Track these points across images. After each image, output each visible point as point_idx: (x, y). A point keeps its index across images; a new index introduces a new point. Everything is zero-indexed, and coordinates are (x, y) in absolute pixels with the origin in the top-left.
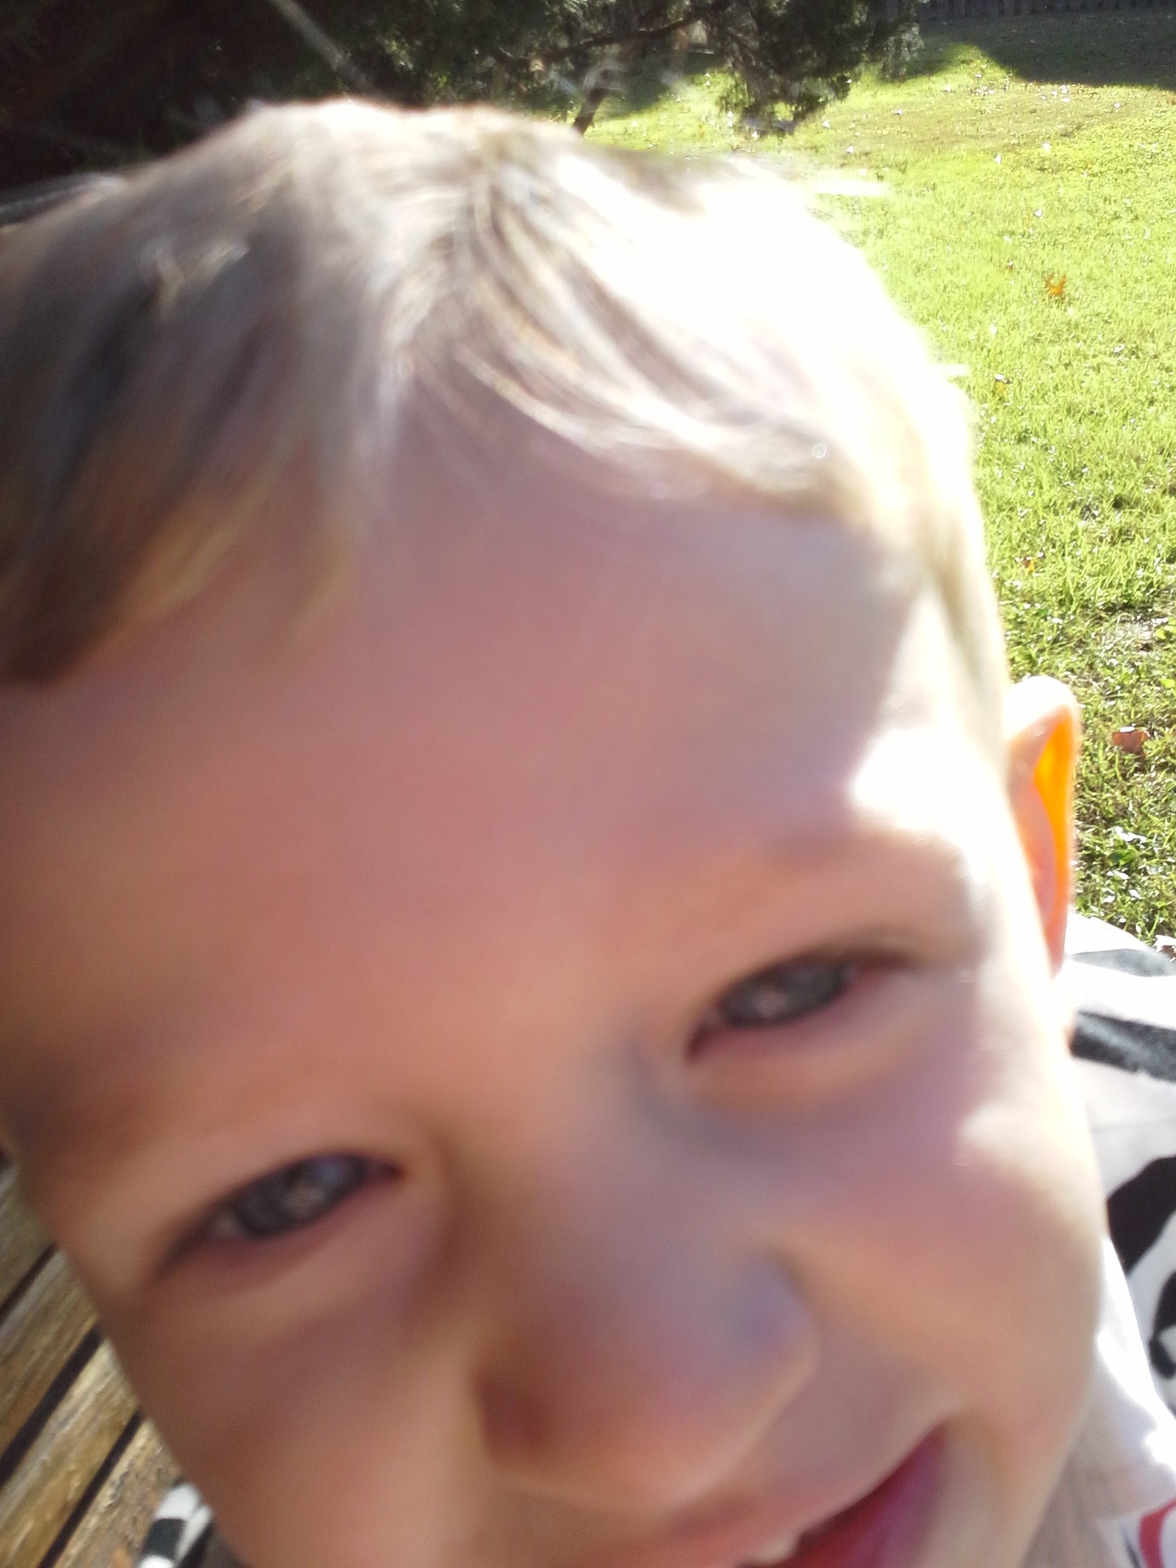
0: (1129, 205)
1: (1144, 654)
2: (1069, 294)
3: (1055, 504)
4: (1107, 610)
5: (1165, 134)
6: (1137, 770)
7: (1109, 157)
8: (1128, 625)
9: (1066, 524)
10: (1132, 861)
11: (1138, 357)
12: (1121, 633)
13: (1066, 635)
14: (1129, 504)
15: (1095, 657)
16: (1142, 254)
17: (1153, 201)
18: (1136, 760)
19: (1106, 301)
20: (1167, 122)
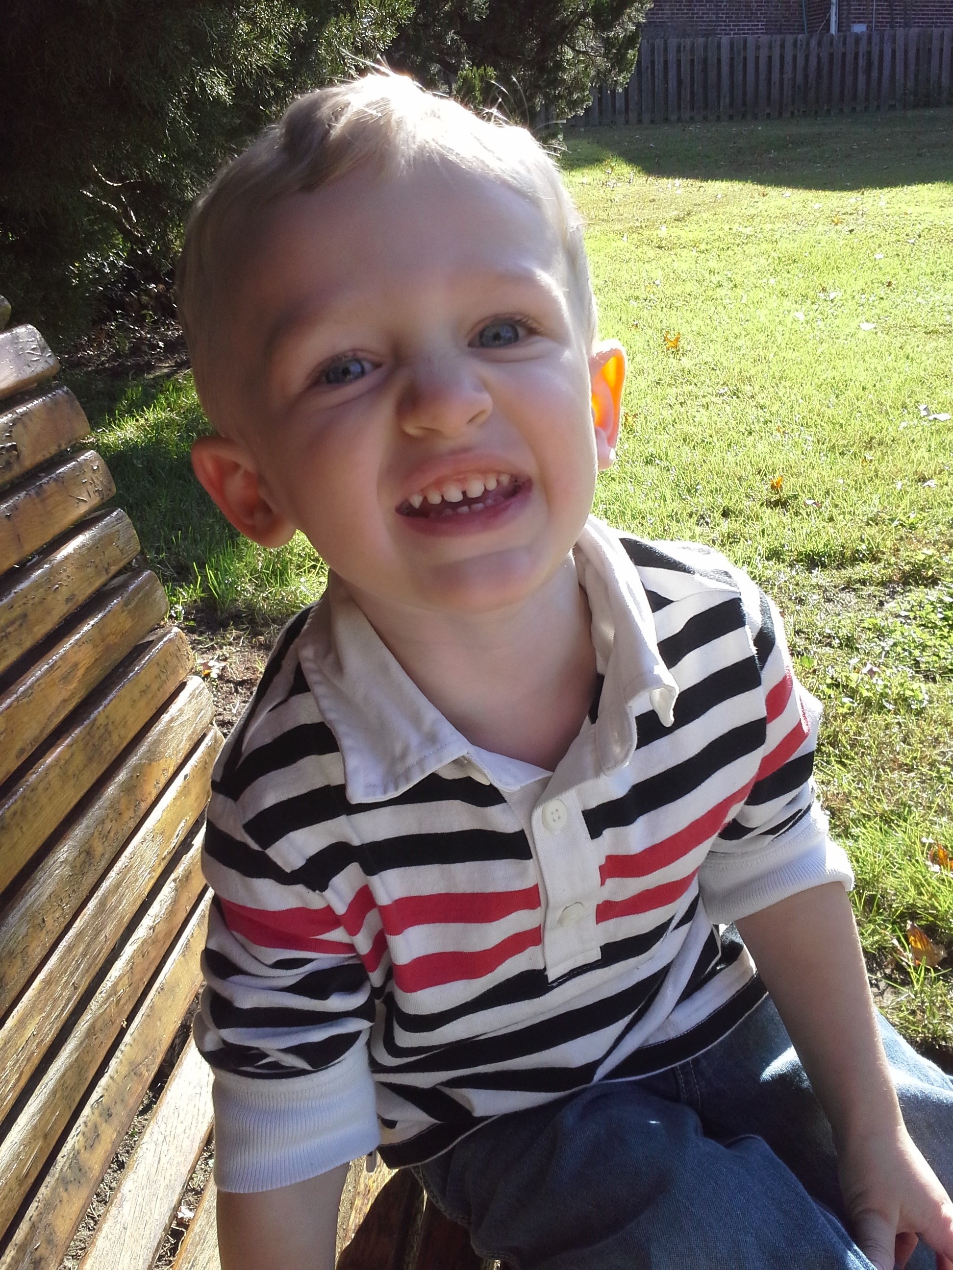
0: (729, 276)
2: (683, 348)
3: (676, 513)
5: (757, 220)
7: (713, 238)
9: (688, 529)
11: (738, 397)
14: (734, 513)
16: (740, 315)
17: (749, 273)
19: (712, 352)
20: (759, 210)
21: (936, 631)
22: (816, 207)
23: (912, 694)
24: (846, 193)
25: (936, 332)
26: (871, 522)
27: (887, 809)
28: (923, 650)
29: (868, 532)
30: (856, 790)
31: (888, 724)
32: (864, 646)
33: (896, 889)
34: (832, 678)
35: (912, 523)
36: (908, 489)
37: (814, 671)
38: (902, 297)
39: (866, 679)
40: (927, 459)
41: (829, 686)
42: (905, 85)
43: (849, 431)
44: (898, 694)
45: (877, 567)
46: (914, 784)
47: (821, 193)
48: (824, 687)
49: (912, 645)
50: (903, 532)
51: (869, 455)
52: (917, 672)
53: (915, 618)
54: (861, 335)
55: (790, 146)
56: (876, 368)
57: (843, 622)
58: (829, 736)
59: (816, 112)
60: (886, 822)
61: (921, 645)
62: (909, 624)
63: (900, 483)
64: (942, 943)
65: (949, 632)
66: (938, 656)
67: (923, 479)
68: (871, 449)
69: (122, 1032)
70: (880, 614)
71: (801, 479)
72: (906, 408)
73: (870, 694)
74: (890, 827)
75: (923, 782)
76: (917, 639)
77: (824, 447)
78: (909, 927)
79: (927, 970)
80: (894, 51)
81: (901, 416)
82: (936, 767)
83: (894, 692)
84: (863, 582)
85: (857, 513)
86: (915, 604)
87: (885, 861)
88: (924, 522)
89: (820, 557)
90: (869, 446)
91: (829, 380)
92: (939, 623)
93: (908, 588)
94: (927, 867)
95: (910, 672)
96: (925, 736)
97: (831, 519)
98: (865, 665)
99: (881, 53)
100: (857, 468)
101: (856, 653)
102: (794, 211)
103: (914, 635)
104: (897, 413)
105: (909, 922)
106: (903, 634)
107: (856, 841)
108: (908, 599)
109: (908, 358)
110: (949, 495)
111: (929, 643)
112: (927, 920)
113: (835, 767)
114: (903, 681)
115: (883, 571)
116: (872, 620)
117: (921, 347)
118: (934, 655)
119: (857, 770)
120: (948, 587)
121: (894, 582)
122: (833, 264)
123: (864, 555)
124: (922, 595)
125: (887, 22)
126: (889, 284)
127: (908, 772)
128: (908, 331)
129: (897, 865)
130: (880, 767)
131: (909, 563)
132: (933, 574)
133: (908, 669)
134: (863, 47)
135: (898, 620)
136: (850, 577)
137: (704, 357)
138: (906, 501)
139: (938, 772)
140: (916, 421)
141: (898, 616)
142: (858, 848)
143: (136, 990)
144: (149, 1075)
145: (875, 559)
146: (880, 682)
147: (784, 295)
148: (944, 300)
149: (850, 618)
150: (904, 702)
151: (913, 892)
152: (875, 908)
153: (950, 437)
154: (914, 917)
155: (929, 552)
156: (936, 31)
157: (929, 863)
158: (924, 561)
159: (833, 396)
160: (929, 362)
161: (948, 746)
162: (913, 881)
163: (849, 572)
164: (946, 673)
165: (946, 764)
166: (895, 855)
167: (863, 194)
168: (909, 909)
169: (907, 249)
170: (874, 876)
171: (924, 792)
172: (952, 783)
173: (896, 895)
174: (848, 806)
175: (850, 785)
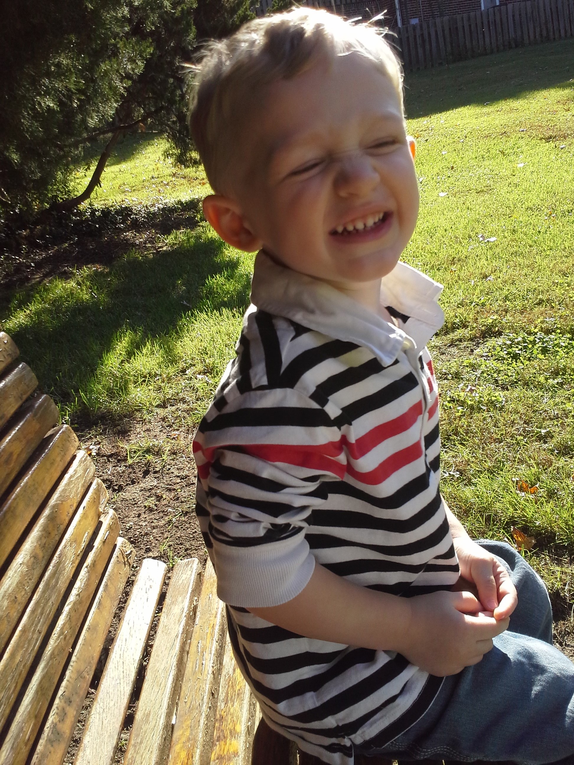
21: (505, 361)
23: (496, 399)
24: (421, 119)
25: (483, 191)
26: (459, 306)
27: (490, 465)
28: (499, 373)
29: (459, 311)
30: (472, 458)
31: (484, 418)
32: (466, 376)
33: (502, 509)
34: (450, 397)
35: (483, 303)
36: (478, 284)
38: (461, 174)
39: (469, 394)
40: (486, 264)
41: (449, 402)
42: (446, 50)
43: (440, 256)
44: (488, 400)
45: (466, 331)
46: (504, 449)
48: (446, 403)
49: (492, 371)
50: (478, 308)
51: (453, 268)
52: (497, 386)
53: (492, 356)
54: (440, 199)
56: (451, 218)
57: (452, 365)
58: (453, 430)
60: (492, 473)
61: (497, 370)
62: (489, 360)
63: (473, 282)
64: (533, 536)
65: (512, 361)
66: (507, 375)
67: (485, 277)
68: (454, 264)
69: (70, 655)
70: (472, 357)
72: (471, 237)
73: (472, 403)
74: (494, 475)
75: (509, 447)
76: (494, 368)
77: (428, 267)
78: (512, 530)
79: (526, 552)
80: (436, 32)
81: (469, 242)
82: (515, 437)
83: (485, 399)
84: (460, 340)
85: (451, 302)
86: (491, 348)
87: (493, 495)
88: (490, 301)
90: (453, 262)
91: (425, 228)
92: (505, 356)
93: (485, 340)
94: (517, 494)
95: (493, 386)
96: (506, 421)
98: (467, 386)
99: (429, 34)
100: (448, 276)
101: (461, 381)
103: (493, 366)
104: (466, 241)
105: (512, 527)
106: (486, 366)
107: (476, 486)
108: (486, 346)
109: (468, 209)
110: (501, 283)
111: (502, 369)
112: (522, 524)
113: (459, 447)
114: (489, 392)
115: (470, 332)
116: (468, 361)
117: (475, 201)
118: (505, 375)
119: (471, 447)
120: (508, 336)
121: (478, 337)
122: (418, 161)
123: (458, 325)
124: (494, 342)
125: (430, 15)
126: (452, 168)
127: (500, 443)
128: (467, 193)
129: (501, 496)
130: (484, 441)
131: (485, 325)
132: (498, 330)
134: (418, 32)
135: (483, 359)
138: (478, 291)
139: (516, 440)
140: (478, 244)
141: (482, 356)
142: (478, 490)
143: (74, 630)
144: (89, 677)
145: (465, 326)
146: (477, 395)
148: (485, 172)
149: (455, 362)
150: (492, 403)
151: (511, 510)
152: (492, 522)
153: (498, 250)
154: (514, 523)
155: (495, 317)
156: (458, 17)
157: (518, 492)
158: (492, 323)
159: (429, 237)
160: (481, 208)
161: (520, 425)
162: (510, 503)
163: (451, 336)
164: (514, 384)
165: (520, 435)
166: (498, 491)
167: (430, 117)
168: (510, 519)
169: (460, 146)
170: (489, 504)
171: (510, 452)
172: (525, 445)
173: (502, 513)
174: (469, 467)
175: (468, 455)
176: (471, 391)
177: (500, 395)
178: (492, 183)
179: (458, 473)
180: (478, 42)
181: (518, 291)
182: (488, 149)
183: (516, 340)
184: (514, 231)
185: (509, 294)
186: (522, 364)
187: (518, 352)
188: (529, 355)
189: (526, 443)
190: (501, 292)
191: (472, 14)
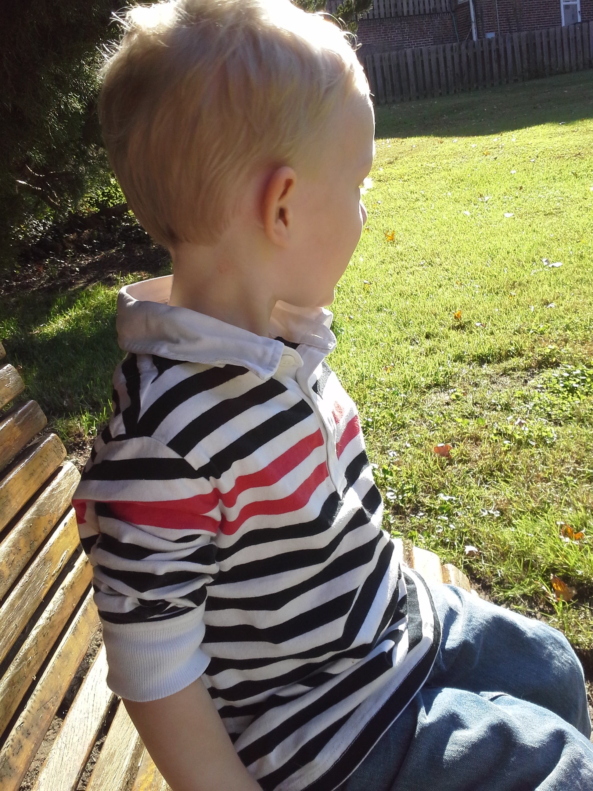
0: (423, 194)
1: (446, 407)
2: (397, 239)
3: (398, 339)
4: (426, 388)
5: (438, 158)
6: (447, 464)
7: (412, 172)
8: (438, 394)
9: (404, 348)
10: (449, 510)
11: (432, 266)
12: (435, 398)
13: (408, 402)
14: (433, 335)
15: (423, 411)
16: (431, 216)
17: (434, 190)
18: (447, 459)
19: (415, 240)
20: (439, 152)
21: (560, 395)
22: (473, 146)
23: (546, 434)
24: (491, 136)
25: (552, 213)
26: (516, 333)
27: (534, 506)
28: (553, 407)
29: (514, 338)
30: (515, 496)
31: (532, 454)
32: (516, 408)
33: (542, 555)
34: (497, 430)
35: (542, 331)
36: (538, 310)
37: (487, 426)
38: (529, 195)
39: (517, 428)
40: (548, 291)
41: (495, 435)
42: (522, 67)
43: (500, 279)
44: (538, 435)
45: (521, 360)
46: (550, 490)
47: (476, 138)
48: (492, 436)
50: (536, 337)
51: (513, 292)
52: (550, 421)
53: (547, 388)
54: (505, 220)
55: (455, 111)
56: (515, 239)
57: (502, 395)
58: (497, 465)
59: (470, 89)
60: (534, 514)
61: (551, 404)
62: (543, 392)
63: (533, 307)
64: (574, 586)
65: (567, 395)
66: (562, 410)
67: (547, 303)
68: (514, 289)
69: (34, 683)
70: (526, 388)
71: (472, 311)
72: (535, 261)
73: (521, 437)
74: (537, 517)
75: (557, 488)
76: (548, 401)
77: (486, 290)
78: (552, 578)
79: (564, 604)
80: (513, 47)
81: (532, 267)
82: (563, 477)
83: (535, 434)
84: (514, 369)
85: (507, 328)
86: (547, 380)
87: (534, 539)
88: (549, 329)
89: (487, 357)
90: (513, 286)
91: (487, 249)
92: (561, 390)
93: (541, 370)
94: (560, 539)
95: (544, 421)
97: (492, 333)
98: (517, 419)
99: (505, 48)
100: (507, 301)
101: (511, 413)
102: (460, 150)
103: (546, 399)
104: (529, 265)
105: (552, 574)
106: (539, 398)
107: (516, 528)
108: (542, 377)
109: (534, 231)
110: (563, 311)
111: (556, 402)
112: (563, 572)
113: (502, 484)
114: (540, 427)
115: (525, 362)
116: (520, 392)
117: (542, 223)
118: (560, 409)
119: (515, 485)
120: (565, 367)
121: (533, 367)
122: (485, 180)
123: (513, 353)
124: (550, 374)
125: (507, 30)
126: (521, 188)
127: (547, 483)
128: (534, 215)
129: (543, 540)
130: (529, 480)
131: (541, 355)
132: (556, 360)
133: (544, 420)
134: (494, 47)
135: (536, 391)
136: (506, 367)
137: (410, 244)
138: (537, 318)
139: (565, 479)
140: (541, 269)
141: (536, 388)
142: (518, 532)
143: (41, 657)
144: (55, 708)
145: (520, 355)
146: (527, 429)
147: (457, 201)
148: (555, 194)
149: (506, 392)
150: (542, 440)
151: (552, 556)
152: (530, 568)
153: (562, 277)
154: (555, 571)
155: (553, 347)
156: (537, 32)
157: (562, 537)
158: (550, 353)
159: (490, 259)
160: (547, 232)
161: (571, 465)
162: (552, 549)
163: (505, 364)
164: (568, 419)
165: (570, 475)
166: (541, 534)
167: (502, 135)
168: (551, 566)
169: (530, 166)
170: (529, 548)
171: (557, 494)
172: (574, 487)
173: (542, 559)
174: (510, 507)
175: (511, 494)
176: (521, 424)
177: (551, 431)
178: (562, 205)
179: (499, 512)
180: (557, 60)
181: (581, 320)
182: (560, 170)
183: (574, 373)
184: (581, 256)
185: (570, 323)
186: (578, 399)
187: (575, 385)
188: (587, 390)
189: (576, 484)
190: (562, 320)
191: (552, 30)
